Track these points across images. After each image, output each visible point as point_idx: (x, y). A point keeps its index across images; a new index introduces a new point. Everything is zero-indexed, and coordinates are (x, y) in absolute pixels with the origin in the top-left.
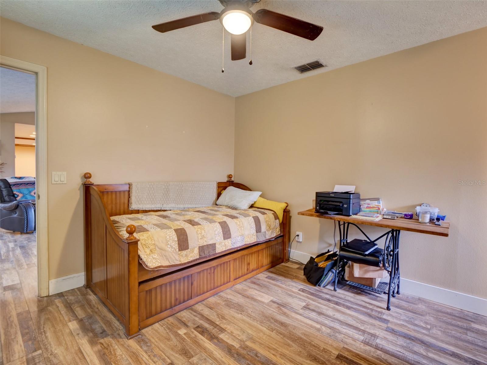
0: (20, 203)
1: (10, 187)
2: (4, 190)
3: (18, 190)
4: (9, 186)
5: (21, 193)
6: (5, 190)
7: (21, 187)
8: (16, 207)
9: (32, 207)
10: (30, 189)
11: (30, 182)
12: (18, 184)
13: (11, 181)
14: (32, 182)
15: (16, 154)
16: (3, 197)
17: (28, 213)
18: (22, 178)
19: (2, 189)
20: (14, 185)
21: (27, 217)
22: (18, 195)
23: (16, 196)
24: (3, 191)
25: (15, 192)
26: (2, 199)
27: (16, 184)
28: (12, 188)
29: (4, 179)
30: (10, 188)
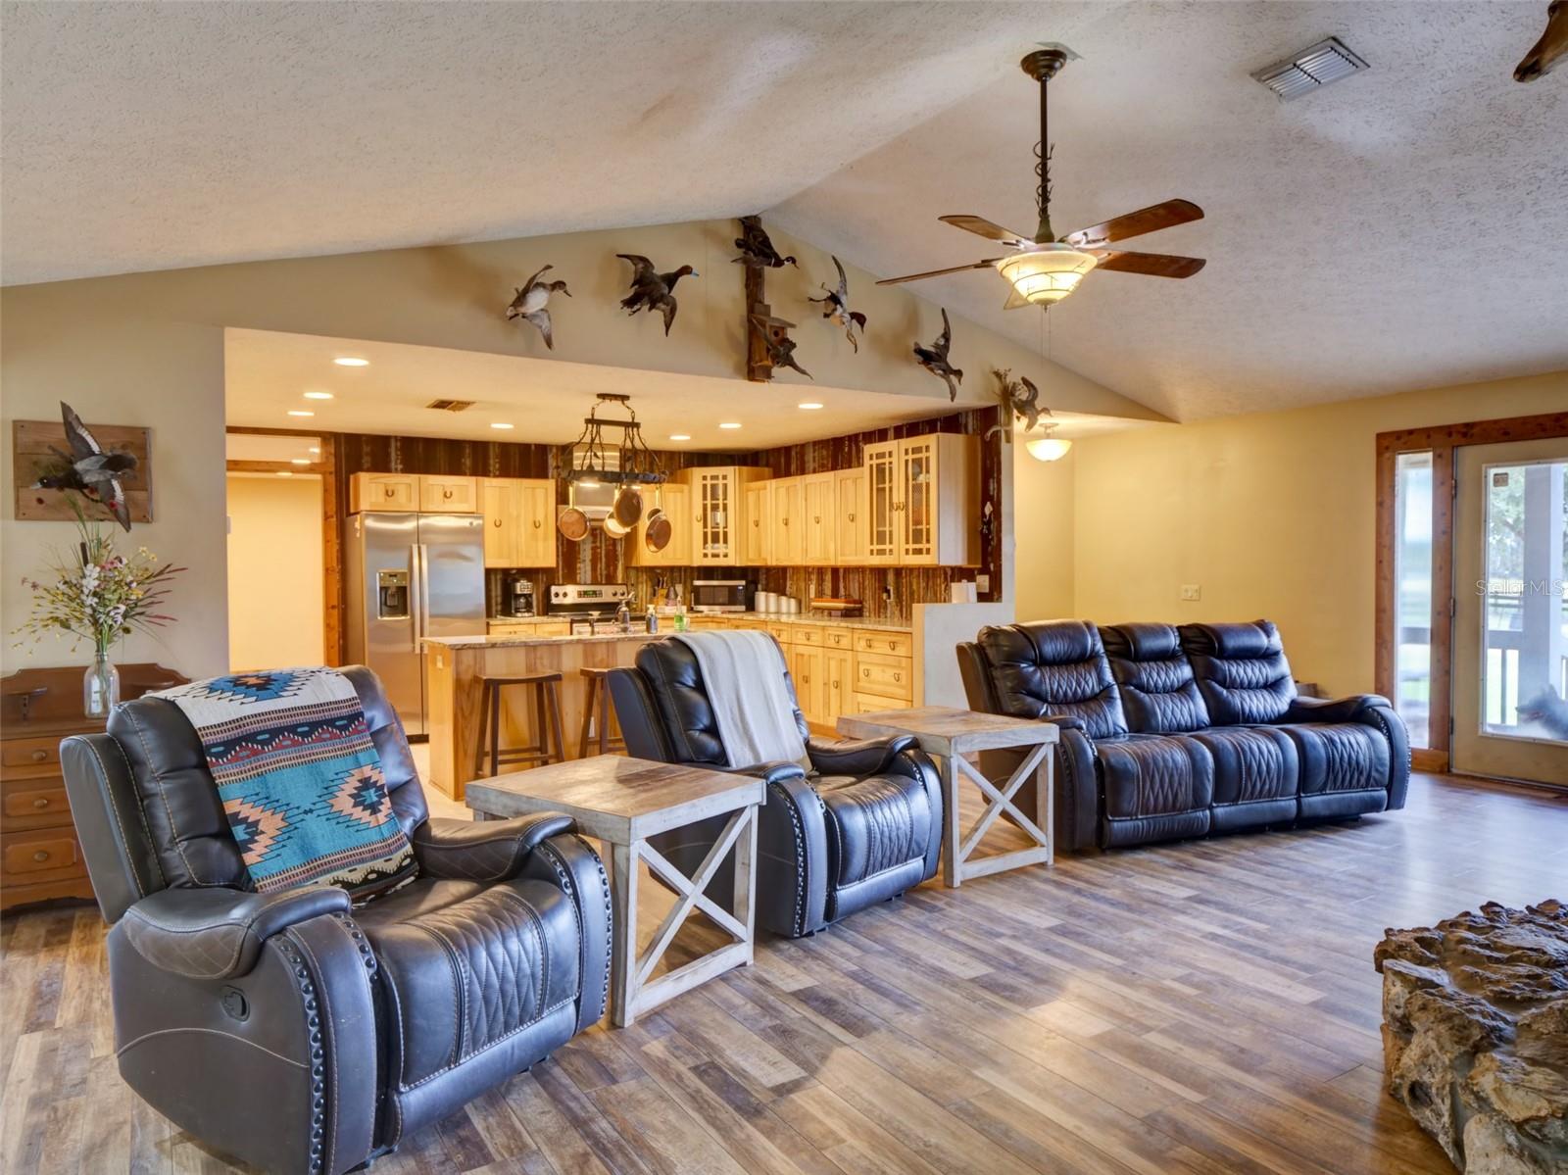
0: (274, 926)
1: (204, 767)
2: (162, 787)
3: (253, 786)
4: (193, 759)
5: (269, 802)
6: (170, 793)
7: (271, 757)
8: (247, 958)
9: (352, 941)
10: (330, 769)
11: (327, 715)
12: (251, 737)
13: (206, 712)
14: (335, 714)
15: (232, 512)
16: (158, 848)
17: (329, 984)
18: (274, 687)
19: (151, 786)
20: (229, 745)
21: (327, 1058)
22: (256, 823)
23: (240, 832)
24: (158, 801)
25: (231, 807)
26: (152, 861)
27: (245, 740)
28: (216, 772)
29: (165, 700)
30: (198, 774)
